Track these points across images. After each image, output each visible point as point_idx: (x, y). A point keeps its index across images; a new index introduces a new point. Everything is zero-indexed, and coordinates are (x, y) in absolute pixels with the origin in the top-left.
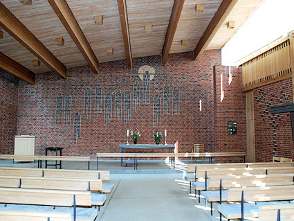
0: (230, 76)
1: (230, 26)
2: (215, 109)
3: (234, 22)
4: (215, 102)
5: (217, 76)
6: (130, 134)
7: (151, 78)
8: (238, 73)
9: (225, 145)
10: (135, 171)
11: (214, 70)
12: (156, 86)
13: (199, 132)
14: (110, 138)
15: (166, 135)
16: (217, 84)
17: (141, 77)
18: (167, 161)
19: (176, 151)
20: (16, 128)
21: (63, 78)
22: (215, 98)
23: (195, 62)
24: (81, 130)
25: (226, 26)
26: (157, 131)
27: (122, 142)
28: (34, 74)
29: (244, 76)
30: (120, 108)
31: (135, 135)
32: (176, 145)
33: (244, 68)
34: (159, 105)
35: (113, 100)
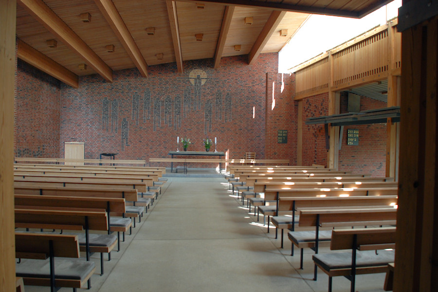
0: (283, 83)
1: (282, 34)
2: (266, 116)
3: (286, 30)
4: (266, 109)
5: (269, 84)
6: (180, 141)
7: (203, 82)
8: (291, 80)
9: (275, 153)
10: (185, 175)
11: (267, 77)
12: (208, 91)
13: (251, 140)
14: (160, 145)
15: (216, 142)
16: (269, 92)
17: (192, 82)
18: (218, 169)
19: (227, 158)
20: (59, 134)
21: (110, 82)
22: (266, 106)
23: (250, 66)
24: (129, 137)
25: (279, 33)
26: (207, 138)
27: (172, 149)
28: (78, 76)
29: (297, 84)
30: (170, 113)
31: (185, 142)
32: (227, 154)
33: (297, 76)
34: (210, 111)
35: (163, 105)
